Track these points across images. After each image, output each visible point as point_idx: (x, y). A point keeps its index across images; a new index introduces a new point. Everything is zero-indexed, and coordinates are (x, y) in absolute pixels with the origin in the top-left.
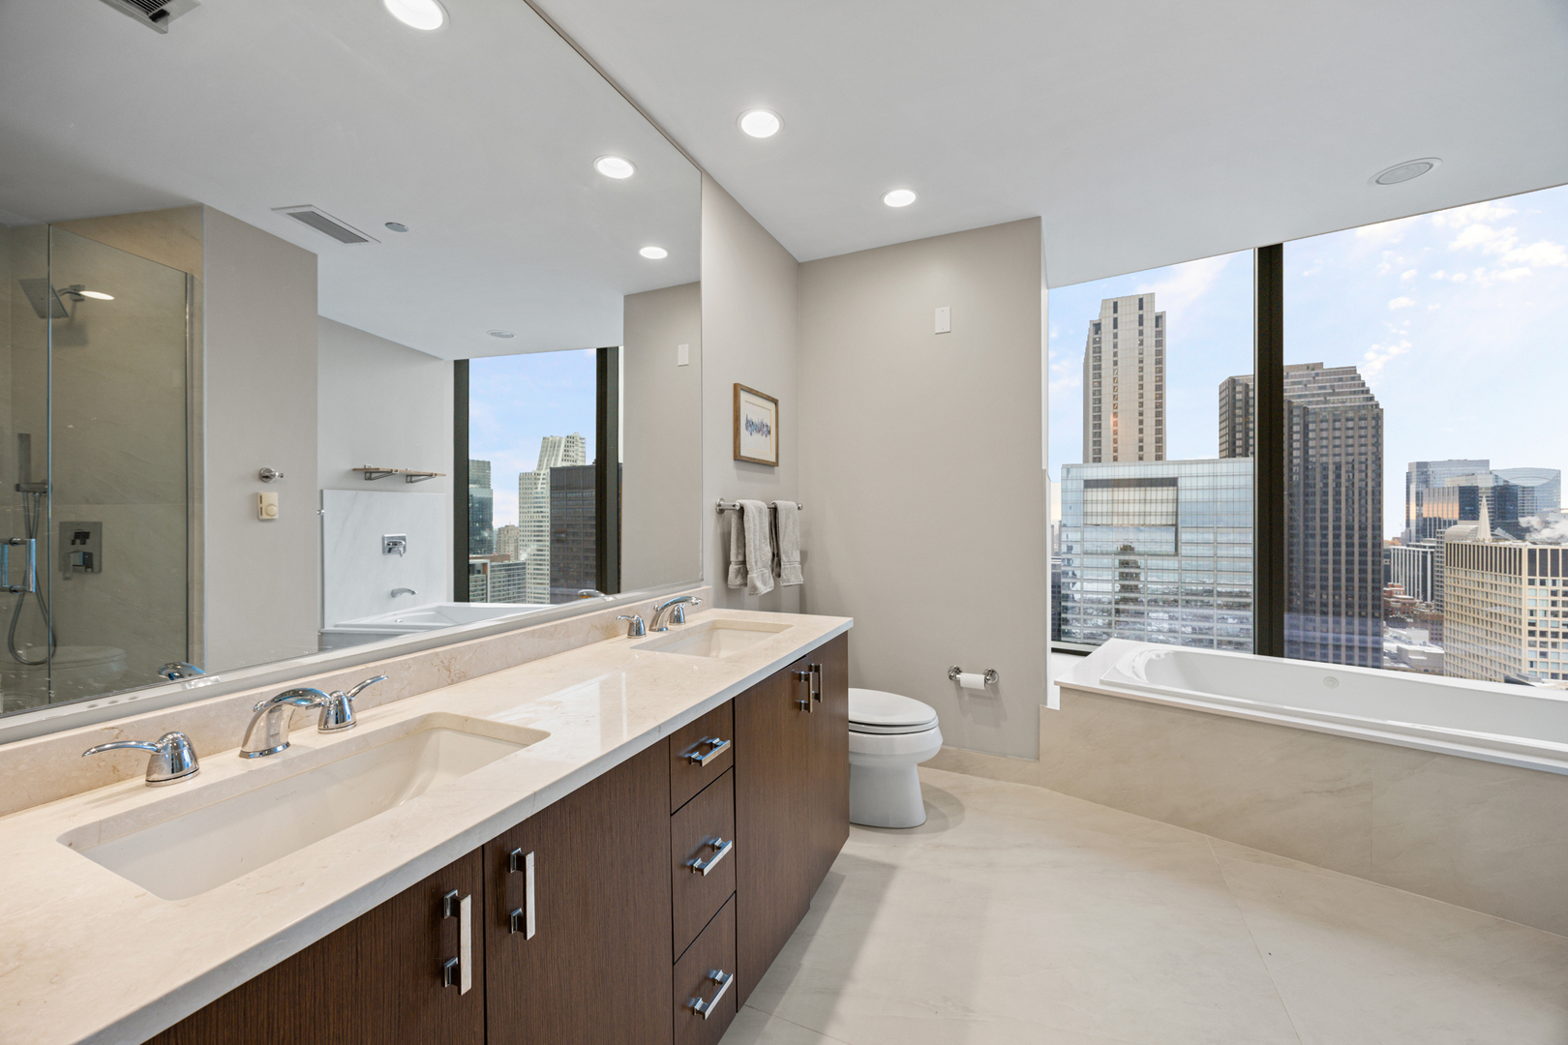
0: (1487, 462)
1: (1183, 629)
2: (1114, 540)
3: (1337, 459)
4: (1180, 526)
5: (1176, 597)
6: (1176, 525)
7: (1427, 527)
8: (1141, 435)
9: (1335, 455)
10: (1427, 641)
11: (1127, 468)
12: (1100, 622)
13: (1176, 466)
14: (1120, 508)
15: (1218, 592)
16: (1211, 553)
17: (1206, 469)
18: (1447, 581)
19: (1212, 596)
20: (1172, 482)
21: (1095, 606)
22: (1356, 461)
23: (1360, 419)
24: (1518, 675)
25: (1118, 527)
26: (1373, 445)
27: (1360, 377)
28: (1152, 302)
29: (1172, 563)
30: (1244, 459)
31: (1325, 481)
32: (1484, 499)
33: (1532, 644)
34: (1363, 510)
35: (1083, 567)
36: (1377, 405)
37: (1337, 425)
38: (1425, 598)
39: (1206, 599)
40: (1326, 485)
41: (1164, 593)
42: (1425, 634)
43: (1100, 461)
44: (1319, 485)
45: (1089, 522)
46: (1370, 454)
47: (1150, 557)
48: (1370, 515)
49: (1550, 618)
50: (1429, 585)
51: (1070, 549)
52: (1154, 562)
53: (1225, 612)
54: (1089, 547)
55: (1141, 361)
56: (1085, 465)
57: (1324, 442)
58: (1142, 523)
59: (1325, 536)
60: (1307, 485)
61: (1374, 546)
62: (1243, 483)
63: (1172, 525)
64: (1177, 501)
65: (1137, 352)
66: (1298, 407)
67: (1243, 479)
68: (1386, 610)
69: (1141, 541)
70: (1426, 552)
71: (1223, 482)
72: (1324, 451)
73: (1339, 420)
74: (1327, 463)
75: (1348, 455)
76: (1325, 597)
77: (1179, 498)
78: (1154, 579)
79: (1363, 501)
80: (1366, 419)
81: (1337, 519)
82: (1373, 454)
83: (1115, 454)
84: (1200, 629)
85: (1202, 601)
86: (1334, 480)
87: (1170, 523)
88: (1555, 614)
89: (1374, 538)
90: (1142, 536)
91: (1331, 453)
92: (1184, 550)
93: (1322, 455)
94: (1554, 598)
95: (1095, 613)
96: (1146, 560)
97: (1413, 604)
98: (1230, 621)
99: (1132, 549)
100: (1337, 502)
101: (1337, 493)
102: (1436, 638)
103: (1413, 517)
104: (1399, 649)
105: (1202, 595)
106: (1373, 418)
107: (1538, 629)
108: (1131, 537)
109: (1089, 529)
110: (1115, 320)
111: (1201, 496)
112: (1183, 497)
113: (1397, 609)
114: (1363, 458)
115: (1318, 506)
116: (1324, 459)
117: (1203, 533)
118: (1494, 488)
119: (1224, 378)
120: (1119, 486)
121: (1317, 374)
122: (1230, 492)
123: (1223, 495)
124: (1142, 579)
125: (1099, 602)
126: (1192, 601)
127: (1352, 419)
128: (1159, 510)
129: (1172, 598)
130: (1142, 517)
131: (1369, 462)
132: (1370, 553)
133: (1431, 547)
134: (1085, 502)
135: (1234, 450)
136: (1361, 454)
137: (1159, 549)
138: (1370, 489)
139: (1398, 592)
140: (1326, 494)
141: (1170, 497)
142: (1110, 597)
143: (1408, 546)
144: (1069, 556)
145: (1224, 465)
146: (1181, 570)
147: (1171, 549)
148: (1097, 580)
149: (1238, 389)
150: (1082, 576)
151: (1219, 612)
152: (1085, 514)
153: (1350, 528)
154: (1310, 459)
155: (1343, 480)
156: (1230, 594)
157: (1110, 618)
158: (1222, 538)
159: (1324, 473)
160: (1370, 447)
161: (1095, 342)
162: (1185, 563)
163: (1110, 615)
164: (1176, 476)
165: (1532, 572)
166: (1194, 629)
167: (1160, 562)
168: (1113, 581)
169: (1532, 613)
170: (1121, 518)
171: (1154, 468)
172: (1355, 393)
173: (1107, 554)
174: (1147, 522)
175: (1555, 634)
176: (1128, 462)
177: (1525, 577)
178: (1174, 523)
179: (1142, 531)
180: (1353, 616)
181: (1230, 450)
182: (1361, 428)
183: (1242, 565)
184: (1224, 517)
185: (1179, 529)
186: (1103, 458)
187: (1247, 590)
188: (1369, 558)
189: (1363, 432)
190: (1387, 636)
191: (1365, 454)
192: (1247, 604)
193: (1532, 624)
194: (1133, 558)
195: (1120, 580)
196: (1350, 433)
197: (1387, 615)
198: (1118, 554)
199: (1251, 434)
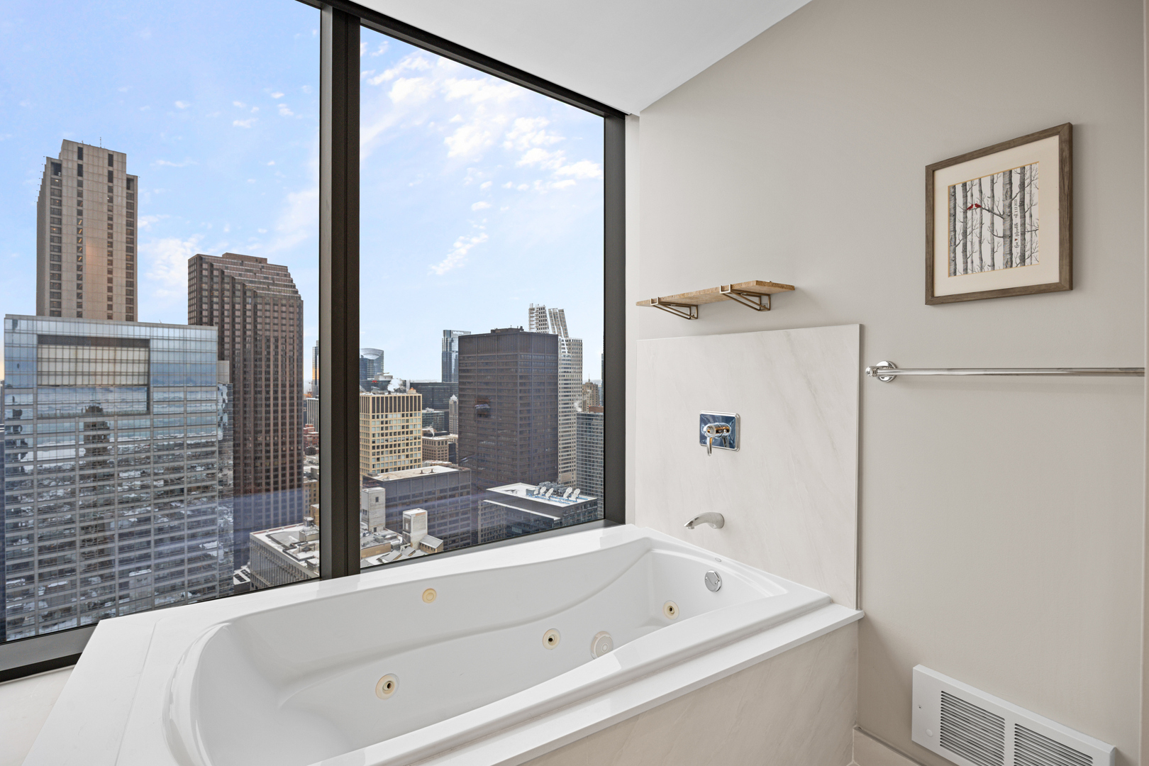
1: (155, 483)
2: (81, 401)
3: (276, 334)
4: (152, 385)
5: (148, 454)
6: (148, 385)
8: (110, 294)
9: (274, 331)
11: (93, 326)
12: (60, 492)
13: (148, 329)
14: (86, 368)
15: (188, 445)
16: (182, 409)
17: (177, 333)
19: (183, 449)
20: (144, 343)
21: (53, 476)
22: (288, 336)
23: (290, 306)
24: (369, 474)
25: (82, 388)
26: (297, 326)
27: (289, 275)
28: (124, 163)
29: (145, 422)
30: (209, 327)
31: (268, 350)
33: (374, 455)
34: (292, 372)
35: (35, 434)
36: (300, 297)
37: (276, 308)
39: (177, 452)
40: (269, 353)
41: (136, 452)
43: (59, 314)
44: (264, 353)
45: (45, 382)
46: (295, 332)
47: (121, 417)
48: (295, 376)
49: (381, 438)
51: (17, 414)
52: (125, 422)
53: (194, 463)
54: (44, 409)
55: (110, 219)
56: (40, 318)
57: (268, 320)
58: (111, 383)
59: (268, 392)
60: (256, 353)
61: (298, 398)
62: (209, 348)
63: (144, 385)
64: (148, 362)
65: (105, 208)
66: (250, 290)
67: (208, 344)
68: (305, 443)
69: (111, 402)
71: (192, 346)
72: (268, 327)
73: (277, 305)
74: (269, 336)
75: (282, 331)
76: (268, 438)
77: (151, 359)
78: (126, 439)
79: (292, 366)
80: (293, 306)
81: (276, 379)
82: (297, 332)
83: (79, 310)
84: (172, 481)
85: (173, 455)
86: (274, 350)
87: (141, 383)
88: (382, 435)
89: (298, 393)
90: (111, 397)
91: (272, 329)
92: (156, 409)
93: (266, 330)
94: (382, 426)
95: (53, 483)
96: (116, 421)
98: (199, 469)
99: (100, 410)
100: (276, 366)
101: (276, 360)
104: (312, 469)
105: (173, 449)
106: (298, 307)
107: (376, 444)
108: (100, 396)
109: (45, 391)
110: (80, 168)
111: (172, 358)
112: (155, 359)
113: (311, 442)
114: (292, 334)
115: (263, 369)
116: (267, 333)
117: (174, 392)
120: (83, 344)
121: (263, 267)
122: (199, 356)
123: (192, 358)
124: (112, 440)
125: (59, 470)
126: (163, 455)
127: (285, 306)
128: (130, 370)
129: (143, 456)
130: (111, 378)
131: (295, 338)
132: (295, 404)
134: (39, 360)
135: (201, 319)
136: (290, 332)
137: (130, 409)
138: (295, 357)
139: (311, 430)
140: (268, 360)
141: (142, 358)
142: (72, 463)
143: (313, 397)
144: (16, 423)
145: (193, 331)
146: (153, 427)
147: (143, 408)
148: (56, 448)
149: (205, 266)
150: (35, 444)
151: (189, 462)
152: (40, 374)
153: (284, 386)
154: (258, 332)
155: (280, 350)
156: (197, 445)
157: (73, 486)
158: (189, 397)
159: (268, 344)
160: (296, 327)
161: (53, 182)
162: (158, 421)
163: (73, 483)
164: (148, 337)
165: (373, 412)
166: (166, 481)
167: (131, 422)
168: (77, 446)
169: (374, 435)
170: (86, 378)
171: (125, 328)
172: (286, 286)
173: (69, 417)
174: (118, 383)
175: (383, 447)
176: (95, 319)
177: (371, 414)
178: (146, 383)
179: (111, 392)
180: (285, 451)
181: (197, 318)
182: (290, 313)
183: (209, 418)
184: (193, 378)
185: (152, 389)
186: (64, 312)
187: (213, 440)
188: (295, 408)
189: (291, 316)
190: (305, 462)
191: (293, 332)
192: (213, 452)
193: (374, 442)
194: (100, 419)
195: (85, 443)
196: (284, 315)
197: (305, 447)
198: (83, 416)
199: (215, 307)
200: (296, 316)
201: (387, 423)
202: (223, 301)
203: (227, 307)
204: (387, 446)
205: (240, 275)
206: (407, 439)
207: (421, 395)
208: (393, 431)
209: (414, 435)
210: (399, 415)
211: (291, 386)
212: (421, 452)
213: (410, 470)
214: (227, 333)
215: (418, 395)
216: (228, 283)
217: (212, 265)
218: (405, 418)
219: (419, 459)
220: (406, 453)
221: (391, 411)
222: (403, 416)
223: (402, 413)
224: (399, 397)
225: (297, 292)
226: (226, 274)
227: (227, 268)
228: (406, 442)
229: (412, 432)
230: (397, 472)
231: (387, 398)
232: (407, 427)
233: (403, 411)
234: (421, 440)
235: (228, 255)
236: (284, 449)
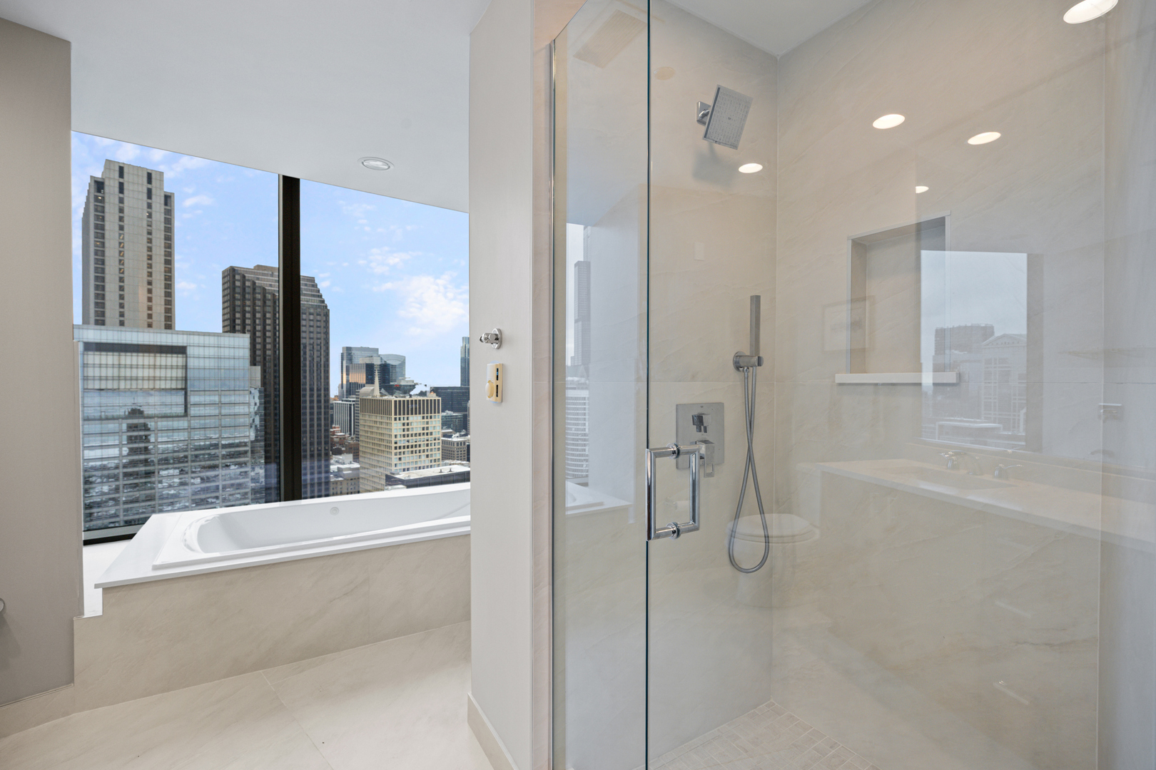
0: (377, 350)
1: (192, 481)
2: (121, 404)
3: (304, 341)
4: (189, 389)
5: (186, 453)
6: (185, 389)
7: (351, 389)
8: (150, 304)
10: (352, 460)
11: (135, 334)
12: (106, 489)
13: (185, 336)
14: (128, 373)
15: (223, 445)
16: (217, 412)
17: (212, 340)
18: (361, 422)
19: (218, 448)
20: (181, 350)
21: (99, 473)
22: (315, 343)
23: (318, 315)
24: (391, 473)
25: (125, 392)
27: (317, 285)
28: (161, 180)
29: (183, 423)
30: (242, 335)
32: (377, 372)
33: (396, 454)
34: (319, 377)
36: (326, 306)
38: (350, 434)
39: (213, 452)
41: (175, 452)
42: (350, 456)
43: (103, 323)
45: (90, 386)
46: (322, 339)
47: (159, 419)
48: (322, 380)
49: (402, 439)
50: (353, 427)
52: (163, 423)
53: (228, 461)
54: (91, 411)
55: (150, 233)
56: (85, 326)
58: (151, 387)
61: (325, 402)
62: (241, 354)
63: (182, 389)
64: (186, 367)
65: (145, 223)
67: (241, 351)
68: (331, 444)
69: (152, 404)
70: (351, 405)
71: (226, 352)
75: (310, 338)
77: (188, 364)
78: (164, 439)
79: (319, 371)
80: (320, 315)
82: (324, 339)
83: (122, 319)
84: (208, 478)
85: (209, 454)
87: (179, 387)
88: (404, 436)
89: (325, 396)
90: (151, 400)
92: (193, 411)
94: (404, 427)
95: (99, 480)
96: (156, 422)
97: (344, 438)
98: (233, 467)
99: (141, 412)
102: (356, 458)
103: (345, 382)
104: (338, 468)
105: (209, 449)
106: (324, 315)
107: (398, 445)
108: (140, 400)
109: (91, 394)
110: (121, 185)
111: (208, 363)
112: (192, 364)
113: (338, 443)
114: (319, 341)
117: (209, 395)
118: (380, 365)
120: (126, 351)
122: (232, 361)
123: (226, 364)
124: (152, 439)
125: (104, 468)
126: (200, 454)
127: (312, 314)
128: (169, 375)
129: (182, 455)
130: (151, 382)
131: (322, 345)
132: (323, 407)
133: (353, 401)
134: (85, 366)
135: (234, 327)
136: (318, 339)
137: (169, 411)
138: (322, 363)
139: (338, 431)
141: (180, 364)
142: (116, 461)
143: (342, 401)
145: (227, 339)
146: (190, 429)
147: (181, 410)
148: (101, 447)
149: (237, 277)
151: (224, 461)
152: (86, 378)
153: (312, 389)
155: (308, 356)
156: (230, 446)
157: (117, 483)
158: (224, 400)
160: (322, 335)
161: (96, 199)
162: (195, 423)
163: (117, 480)
164: (185, 345)
165: (396, 414)
166: (202, 479)
167: (170, 423)
168: (120, 446)
169: (396, 436)
170: (128, 382)
171: (164, 335)
172: (314, 296)
173: (113, 418)
174: (157, 387)
175: (404, 447)
176: (136, 327)
177: (393, 416)
178: (184, 387)
179: (152, 395)
180: (314, 451)
181: (232, 325)
182: (318, 321)
183: (242, 420)
184: (227, 382)
185: (189, 393)
186: (107, 321)
187: (246, 440)
188: (323, 410)
189: (318, 324)
190: (332, 461)
191: (320, 339)
192: (246, 452)
193: (396, 443)
194: (142, 421)
195: (128, 443)
196: (312, 323)
197: (332, 447)
198: (126, 418)
199: (248, 315)
200: (323, 324)
201: (408, 424)
202: (255, 310)
203: (258, 315)
204: (408, 447)
205: (271, 285)
206: (428, 440)
207: (440, 398)
208: (414, 432)
209: (433, 436)
210: (419, 417)
211: (319, 390)
212: (440, 452)
213: (429, 469)
214: (258, 340)
215: (437, 398)
216: (259, 293)
217: (244, 277)
218: (426, 420)
219: (439, 459)
220: (426, 453)
221: (412, 414)
222: (423, 418)
223: (422, 415)
224: (420, 401)
225: (323, 302)
226: (257, 285)
227: (258, 279)
228: (426, 442)
229: (431, 434)
230: (418, 471)
231: (408, 401)
232: (427, 428)
233: (424, 413)
234: (440, 441)
235: (259, 267)
236: (312, 449)
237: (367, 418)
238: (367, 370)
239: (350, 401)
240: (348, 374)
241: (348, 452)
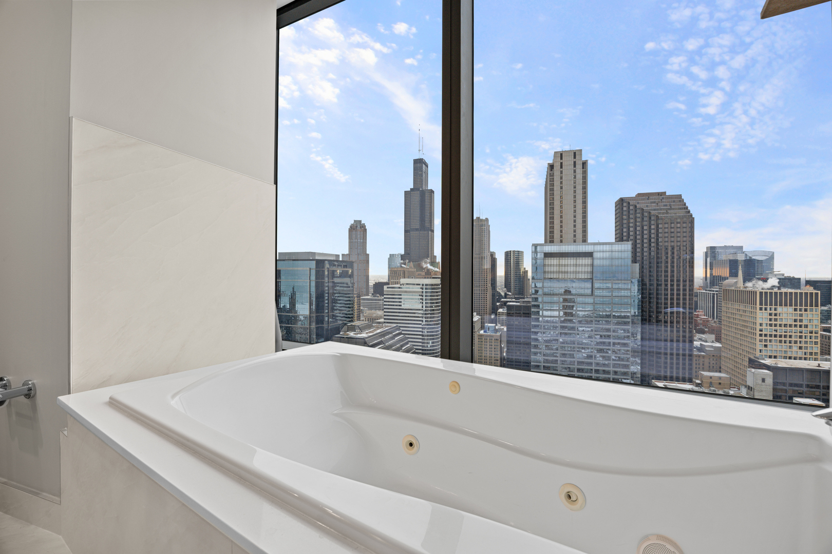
0: (741, 248)
1: (596, 336)
2: (560, 287)
3: (673, 244)
4: (594, 279)
5: (592, 319)
6: (592, 279)
7: (714, 281)
8: (574, 229)
9: (671, 242)
10: (714, 340)
11: (567, 247)
12: (552, 333)
13: (592, 246)
14: (563, 269)
15: (613, 316)
16: (610, 294)
17: (607, 248)
18: (724, 309)
19: (611, 318)
20: (590, 255)
21: (549, 324)
22: (681, 245)
23: (684, 223)
24: (755, 357)
25: (562, 280)
26: (689, 237)
27: (683, 200)
28: (581, 154)
29: (590, 300)
30: (627, 243)
31: (666, 255)
32: (740, 266)
33: (761, 341)
34: (685, 271)
35: (543, 302)
36: (691, 215)
37: (673, 225)
38: (714, 318)
39: (607, 320)
40: (667, 258)
41: (586, 317)
42: (713, 337)
43: (553, 242)
44: (664, 258)
45: (547, 277)
47: (579, 297)
48: (688, 274)
49: (769, 327)
50: (715, 312)
51: (537, 292)
52: (581, 299)
54: (546, 290)
55: (575, 187)
56: (546, 244)
57: (666, 235)
58: (574, 277)
59: (666, 285)
60: (658, 258)
61: (690, 290)
62: (626, 255)
63: (590, 279)
64: (592, 265)
65: (573, 182)
66: (654, 215)
67: (626, 253)
68: (695, 324)
69: (575, 288)
70: (714, 294)
71: (616, 255)
72: (666, 239)
73: (674, 223)
74: (668, 246)
75: (677, 242)
76: (666, 317)
77: (594, 263)
78: (581, 309)
79: (685, 266)
80: (686, 223)
81: (672, 276)
82: (689, 241)
83: (561, 239)
84: (604, 336)
85: (605, 321)
86: (671, 255)
87: (589, 277)
88: (771, 325)
89: (690, 286)
90: (574, 285)
91: (669, 240)
92: (597, 293)
93: (665, 242)
94: (771, 317)
95: (549, 328)
96: (577, 298)
97: (708, 321)
98: (620, 331)
99: (570, 292)
100: (673, 267)
101: (673, 262)
102: (718, 340)
103: (708, 275)
104: (701, 344)
105: (605, 318)
106: (689, 223)
107: (763, 333)
108: (569, 285)
109: (547, 281)
110: (561, 163)
111: (605, 263)
112: (596, 263)
113: (701, 324)
114: (685, 244)
115: (663, 269)
116: (666, 244)
117: (606, 283)
118: (745, 261)
119: (617, 198)
120: (562, 257)
121: (663, 198)
122: (620, 261)
123: (616, 262)
124: (575, 308)
125: (552, 322)
126: (601, 320)
127: (679, 223)
128: (583, 270)
129: (590, 319)
130: (574, 274)
131: (688, 246)
132: (688, 294)
133: (716, 291)
134: (544, 265)
135: (623, 238)
136: (684, 241)
137: (583, 292)
138: (688, 260)
139: (701, 315)
140: (667, 262)
141: (589, 263)
142: (558, 319)
143: (706, 290)
144: (536, 296)
145: (617, 246)
146: (594, 304)
147: (589, 291)
148: (551, 310)
149: (625, 204)
150: (543, 308)
151: (614, 326)
152: (545, 272)
153: (678, 281)
154: (660, 244)
155: (675, 255)
156: (619, 317)
157: (558, 331)
158: (614, 286)
159: (666, 251)
160: (688, 238)
161: (550, 176)
162: (598, 300)
163: (558, 329)
164: (592, 251)
165: (761, 304)
166: (601, 336)
167: (584, 299)
168: (559, 310)
169: (761, 325)
170: (563, 274)
171: (581, 247)
172: (681, 209)
173: (556, 295)
174: (577, 277)
175: (771, 336)
176: (568, 244)
177: (758, 306)
178: (591, 277)
179: (574, 282)
180: (679, 328)
181: (620, 238)
182: (684, 228)
183: (626, 300)
184: (617, 275)
185: (594, 281)
186: (555, 240)
187: (628, 314)
188: (688, 297)
189: (685, 230)
190: (695, 338)
191: (686, 241)
192: (629, 322)
193: (761, 330)
194: (569, 297)
195: (563, 309)
196: (679, 230)
197: (695, 327)
198: (561, 295)
199: (631, 229)
200: (688, 230)
201: (776, 315)
202: (636, 225)
203: (638, 228)
204: (775, 336)
205: (647, 206)
206: (801, 332)
207: (819, 292)
208: (783, 323)
209: (809, 329)
210: (790, 309)
211: (685, 281)
212: (819, 345)
213: (803, 361)
214: (638, 246)
215: (814, 291)
216: (639, 213)
217: (629, 203)
218: (798, 312)
219: (816, 354)
220: (799, 345)
221: (781, 305)
222: (795, 310)
223: (793, 307)
224: (791, 293)
225: (689, 212)
226: (638, 207)
227: (638, 203)
228: (799, 334)
229: (806, 326)
230: (788, 360)
231: (776, 293)
232: (801, 321)
233: (796, 305)
234: (819, 335)
235: (639, 195)
236: (678, 326)
237: (730, 306)
238: (730, 265)
239: (713, 291)
240: (711, 269)
241: (711, 331)
